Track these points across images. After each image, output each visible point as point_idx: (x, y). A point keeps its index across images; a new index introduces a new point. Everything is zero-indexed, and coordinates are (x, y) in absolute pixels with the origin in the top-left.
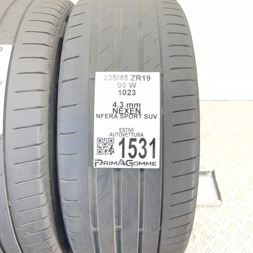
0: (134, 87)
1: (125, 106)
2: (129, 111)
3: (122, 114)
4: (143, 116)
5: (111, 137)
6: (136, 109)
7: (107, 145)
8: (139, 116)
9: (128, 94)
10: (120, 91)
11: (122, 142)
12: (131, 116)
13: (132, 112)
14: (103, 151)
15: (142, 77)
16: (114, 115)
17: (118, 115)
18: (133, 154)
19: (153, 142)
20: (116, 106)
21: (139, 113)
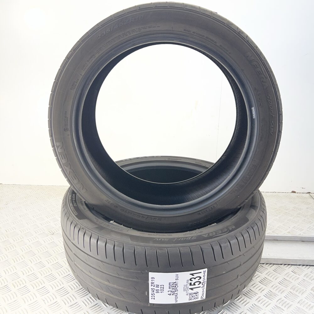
0: (159, 285)
1: (171, 290)
2: (173, 288)
3: (175, 291)
4: (177, 281)
5: (188, 295)
6: (173, 284)
7: (193, 296)
8: (177, 283)
9: (163, 288)
10: (161, 292)
11: (192, 289)
12: (177, 287)
13: (174, 286)
14: (196, 296)
15: (152, 281)
16: (176, 294)
17: (176, 292)
18: (199, 283)
19: (192, 274)
20: (170, 294)
21: (174, 283)
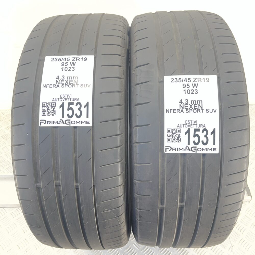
0: (197, 87)
1: (189, 103)
2: (193, 106)
3: (187, 109)
4: (205, 111)
5: (178, 128)
6: (199, 105)
8: (201, 111)
9: (192, 93)
10: (185, 90)
12: (195, 111)
13: (195, 107)
15: (202, 79)
16: (181, 110)
17: (184, 110)
20: (182, 103)
21: (202, 108)
